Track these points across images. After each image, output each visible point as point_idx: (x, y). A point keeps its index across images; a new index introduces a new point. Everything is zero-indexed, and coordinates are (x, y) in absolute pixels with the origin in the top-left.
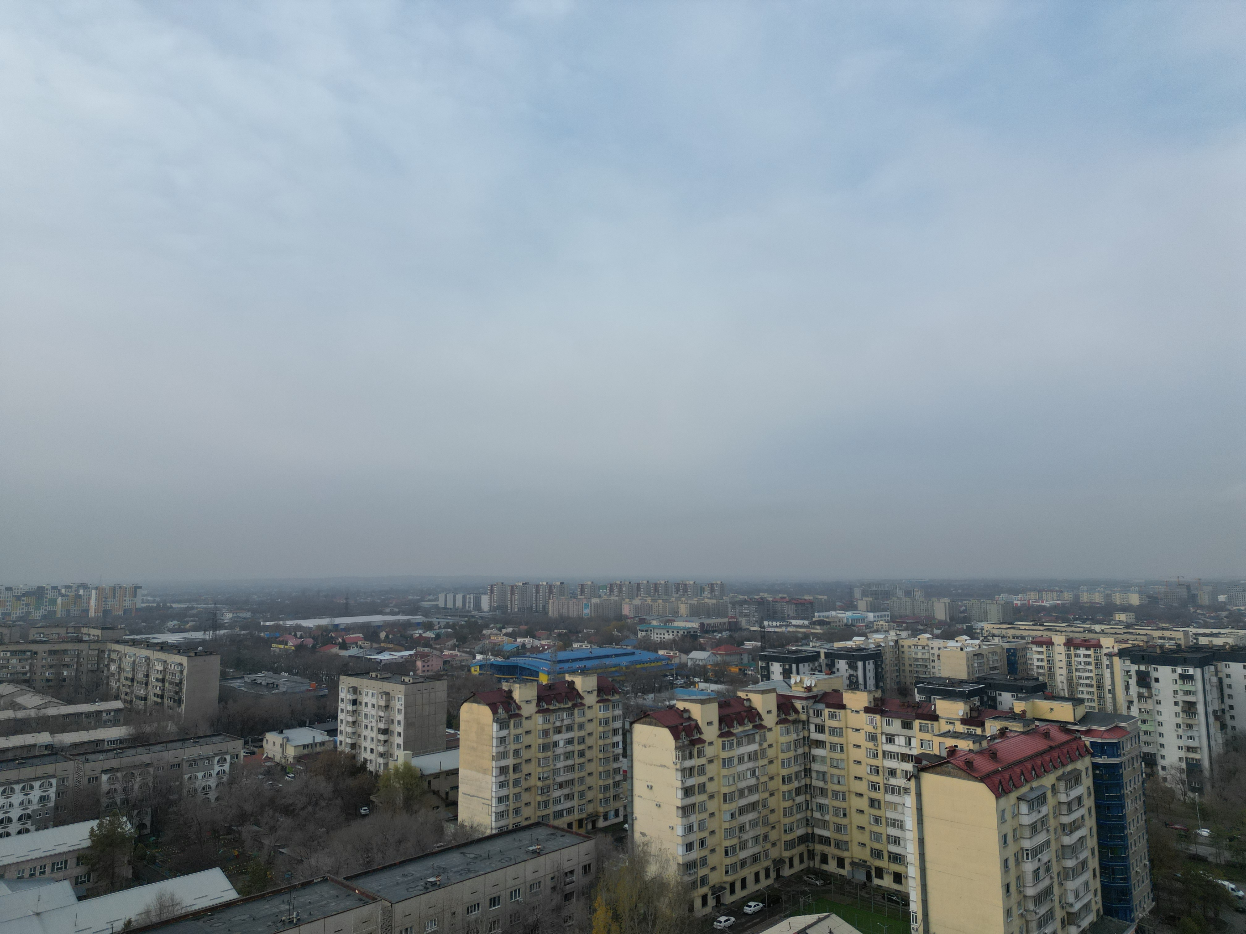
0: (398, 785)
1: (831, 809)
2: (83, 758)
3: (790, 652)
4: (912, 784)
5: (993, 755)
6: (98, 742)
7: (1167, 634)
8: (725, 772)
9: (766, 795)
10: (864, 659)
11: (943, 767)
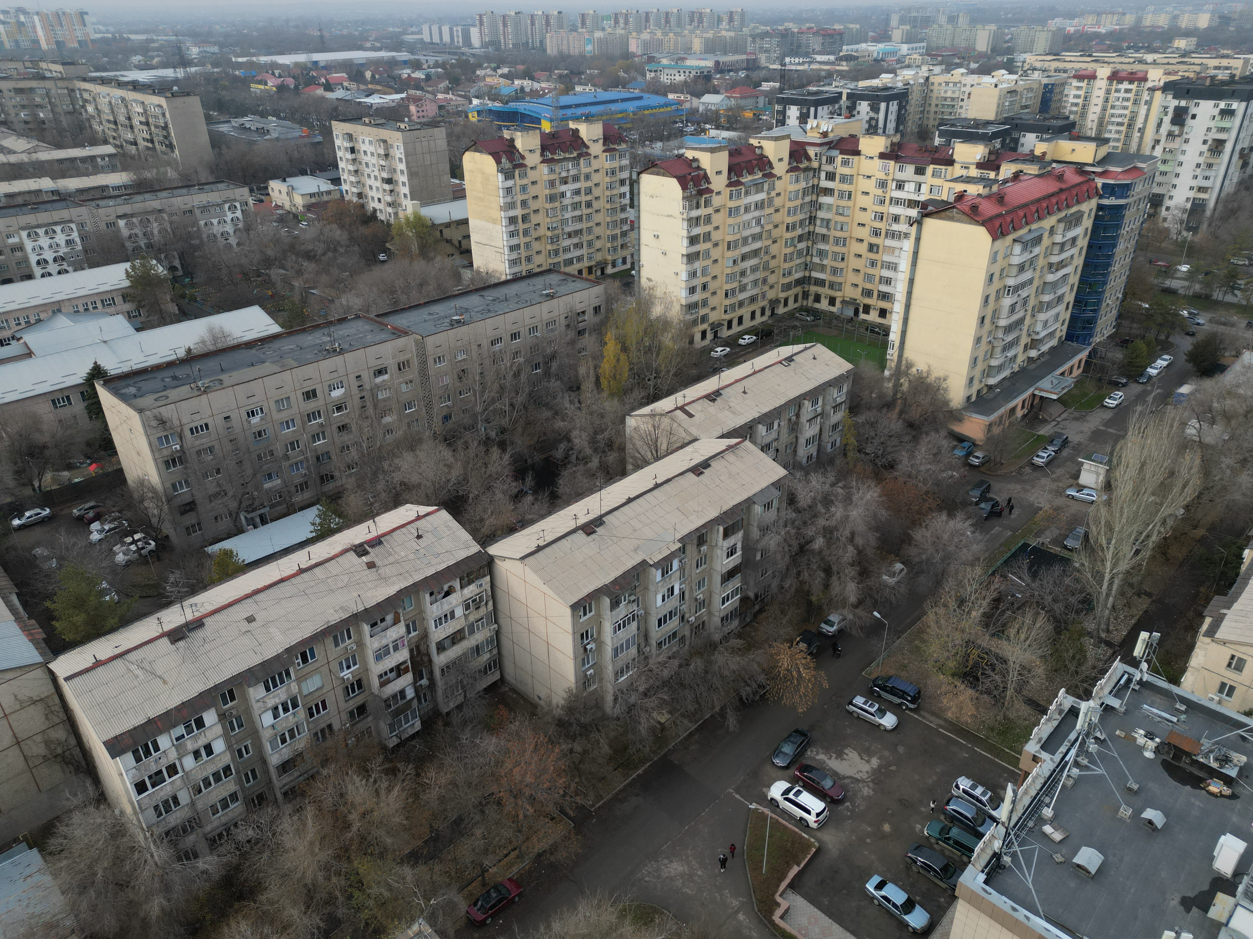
0: (411, 234)
1: (830, 254)
2: (93, 204)
3: (810, 94)
4: (914, 229)
5: (1000, 199)
6: (103, 188)
7: (1225, 62)
8: (731, 221)
9: (769, 242)
10: (888, 99)
11: (947, 213)
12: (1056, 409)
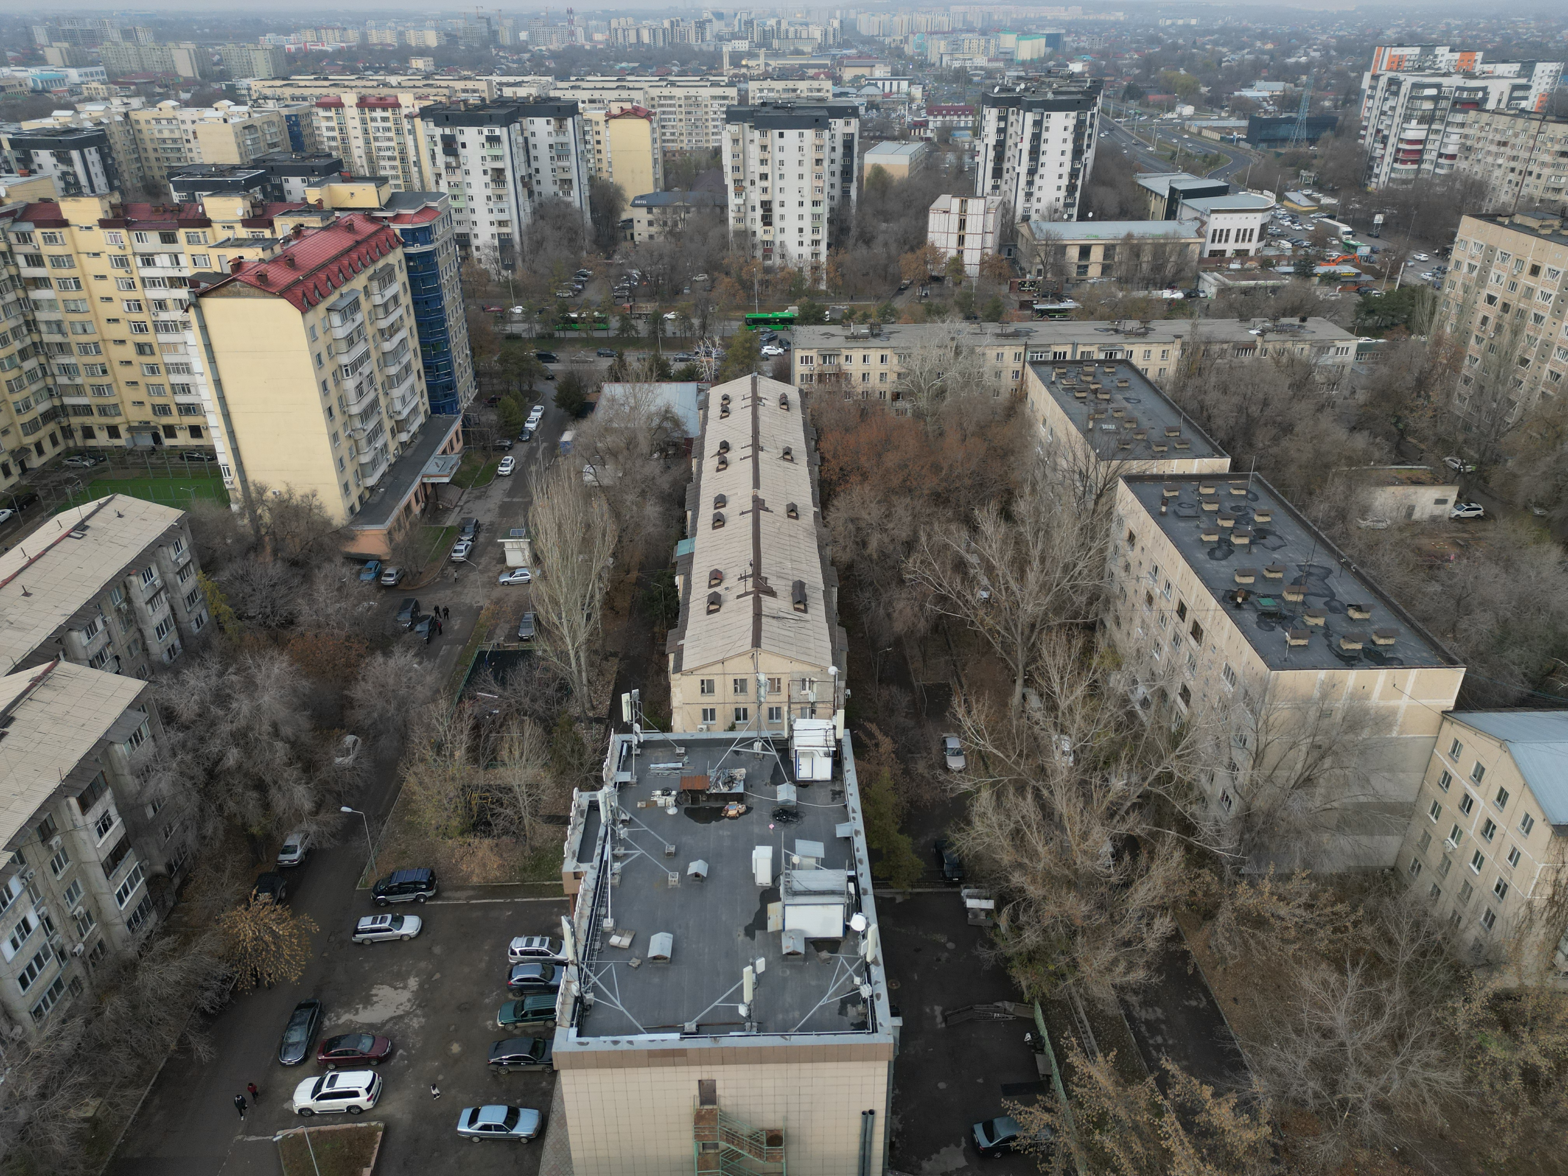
1: (81, 368)
4: (192, 314)
5: (290, 262)
7: (470, 85)
10: (81, 145)
11: (229, 287)
12: (453, 494)
